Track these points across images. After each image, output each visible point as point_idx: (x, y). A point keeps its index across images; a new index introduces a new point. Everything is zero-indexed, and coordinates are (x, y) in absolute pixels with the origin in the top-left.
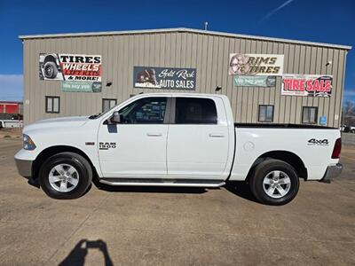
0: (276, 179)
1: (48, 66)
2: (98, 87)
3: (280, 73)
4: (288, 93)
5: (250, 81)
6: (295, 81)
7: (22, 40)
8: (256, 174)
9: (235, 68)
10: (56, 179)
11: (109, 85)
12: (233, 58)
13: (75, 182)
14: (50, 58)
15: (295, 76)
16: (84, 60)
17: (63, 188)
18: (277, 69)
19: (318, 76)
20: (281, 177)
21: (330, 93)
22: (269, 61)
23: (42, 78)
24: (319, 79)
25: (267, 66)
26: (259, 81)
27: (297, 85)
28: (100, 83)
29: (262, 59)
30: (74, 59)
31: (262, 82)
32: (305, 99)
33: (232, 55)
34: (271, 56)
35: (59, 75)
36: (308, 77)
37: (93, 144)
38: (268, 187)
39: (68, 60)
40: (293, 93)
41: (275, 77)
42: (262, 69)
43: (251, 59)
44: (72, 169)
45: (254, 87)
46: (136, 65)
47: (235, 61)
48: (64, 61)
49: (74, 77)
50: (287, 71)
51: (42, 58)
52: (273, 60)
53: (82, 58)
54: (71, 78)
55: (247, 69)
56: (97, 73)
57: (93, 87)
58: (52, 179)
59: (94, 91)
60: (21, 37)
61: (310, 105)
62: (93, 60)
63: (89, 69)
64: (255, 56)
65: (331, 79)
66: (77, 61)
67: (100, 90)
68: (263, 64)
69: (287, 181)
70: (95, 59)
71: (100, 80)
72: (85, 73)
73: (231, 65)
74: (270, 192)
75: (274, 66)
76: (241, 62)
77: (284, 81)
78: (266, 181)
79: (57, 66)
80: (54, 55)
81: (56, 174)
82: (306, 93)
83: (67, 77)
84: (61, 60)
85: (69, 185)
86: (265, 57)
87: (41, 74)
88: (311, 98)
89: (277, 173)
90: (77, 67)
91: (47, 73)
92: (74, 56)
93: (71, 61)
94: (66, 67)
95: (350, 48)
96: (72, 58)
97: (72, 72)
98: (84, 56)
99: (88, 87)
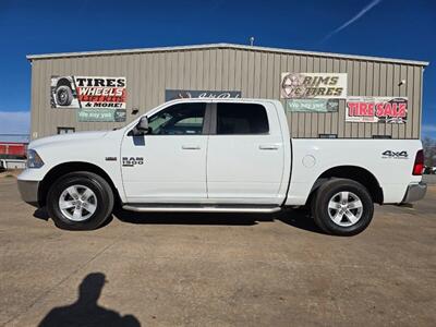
0: (344, 202)
1: (61, 91)
2: (121, 115)
3: (344, 95)
4: (353, 119)
5: (307, 105)
6: (362, 104)
7: (31, 60)
8: (319, 196)
9: (288, 90)
10: (68, 205)
11: (135, 112)
12: (286, 78)
13: (92, 209)
14: (64, 82)
15: (361, 99)
16: (105, 83)
17: (77, 216)
18: (339, 91)
19: (390, 98)
20: (351, 199)
21: (405, 118)
22: (330, 81)
23: (54, 106)
24: (391, 102)
25: (327, 87)
26: (318, 106)
27: (365, 110)
28: (124, 111)
29: (321, 78)
30: (93, 82)
31: (321, 107)
32: (375, 126)
33: (284, 75)
34: (331, 75)
35: (75, 102)
36: (377, 100)
37: (115, 159)
38: (334, 212)
39: (85, 83)
40: (361, 120)
41: (337, 100)
42: (321, 91)
43: (307, 79)
44: (89, 192)
45: (312, 112)
46: (168, 88)
47: (288, 82)
48: (81, 84)
49: (93, 103)
50: (351, 93)
51: (54, 82)
52: (335, 80)
53: (103, 81)
54: (89, 105)
55: (303, 91)
56: (121, 99)
57: (116, 115)
58: (64, 205)
59: (117, 120)
60: (28, 57)
61: (381, 133)
62: (116, 83)
63: (111, 94)
64: (313, 75)
65: (406, 101)
66: (96, 85)
67: (124, 119)
68: (322, 85)
69: (358, 204)
70: (119, 81)
71: (124, 107)
72: (105, 99)
73: (284, 87)
74: (337, 219)
75: (336, 87)
76: (295, 83)
77: (347, 105)
78: (332, 205)
79: (73, 91)
80: (69, 78)
81: (68, 198)
82: (376, 119)
83: (84, 104)
84: (78, 83)
85: (85, 213)
86: (324, 76)
87: (53, 100)
88: (382, 125)
89: (345, 195)
90: (96, 91)
91: (59, 99)
92: (93, 78)
93: (90, 84)
94: (82, 92)
95: (427, 64)
96: (90, 81)
97: (90, 98)
98: (105, 78)
99: (109, 116)
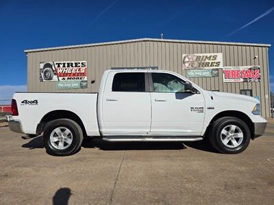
1: (46, 71)
2: (85, 84)
4: (228, 80)
5: (199, 73)
6: (233, 71)
7: (27, 53)
9: (187, 65)
11: (93, 82)
12: (185, 57)
14: (48, 65)
15: (232, 68)
16: (74, 65)
18: (218, 64)
19: (249, 67)
21: (259, 79)
22: (212, 58)
23: (42, 80)
24: (250, 69)
25: (211, 61)
26: (206, 73)
27: (235, 74)
28: (86, 81)
30: (66, 65)
31: (208, 74)
32: (241, 84)
33: (184, 55)
34: (213, 54)
35: (55, 78)
36: (241, 68)
39: (61, 66)
40: (233, 80)
41: (217, 69)
42: (207, 64)
43: (198, 58)
45: (202, 77)
46: (113, 67)
47: (187, 60)
48: (59, 66)
49: (66, 78)
50: (225, 64)
51: (42, 66)
52: (215, 57)
53: (72, 64)
54: (64, 79)
55: (196, 64)
56: (84, 74)
57: (81, 84)
59: (82, 87)
60: (25, 51)
61: (246, 88)
62: (80, 65)
63: (77, 72)
64: (201, 55)
65: (259, 68)
66: (68, 66)
67: (86, 87)
70: (82, 64)
71: (86, 79)
72: (74, 75)
73: (184, 63)
75: (216, 61)
76: (191, 60)
77: (223, 72)
79: (53, 71)
80: (51, 63)
82: (242, 80)
83: (61, 78)
84: (56, 66)
86: (208, 55)
87: (41, 77)
88: (245, 83)
90: (68, 70)
91: (45, 76)
92: (66, 62)
93: (64, 66)
94: (60, 71)
95: (270, 45)
96: (64, 64)
97: (66, 74)
98: (73, 62)
99: (77, 85)
